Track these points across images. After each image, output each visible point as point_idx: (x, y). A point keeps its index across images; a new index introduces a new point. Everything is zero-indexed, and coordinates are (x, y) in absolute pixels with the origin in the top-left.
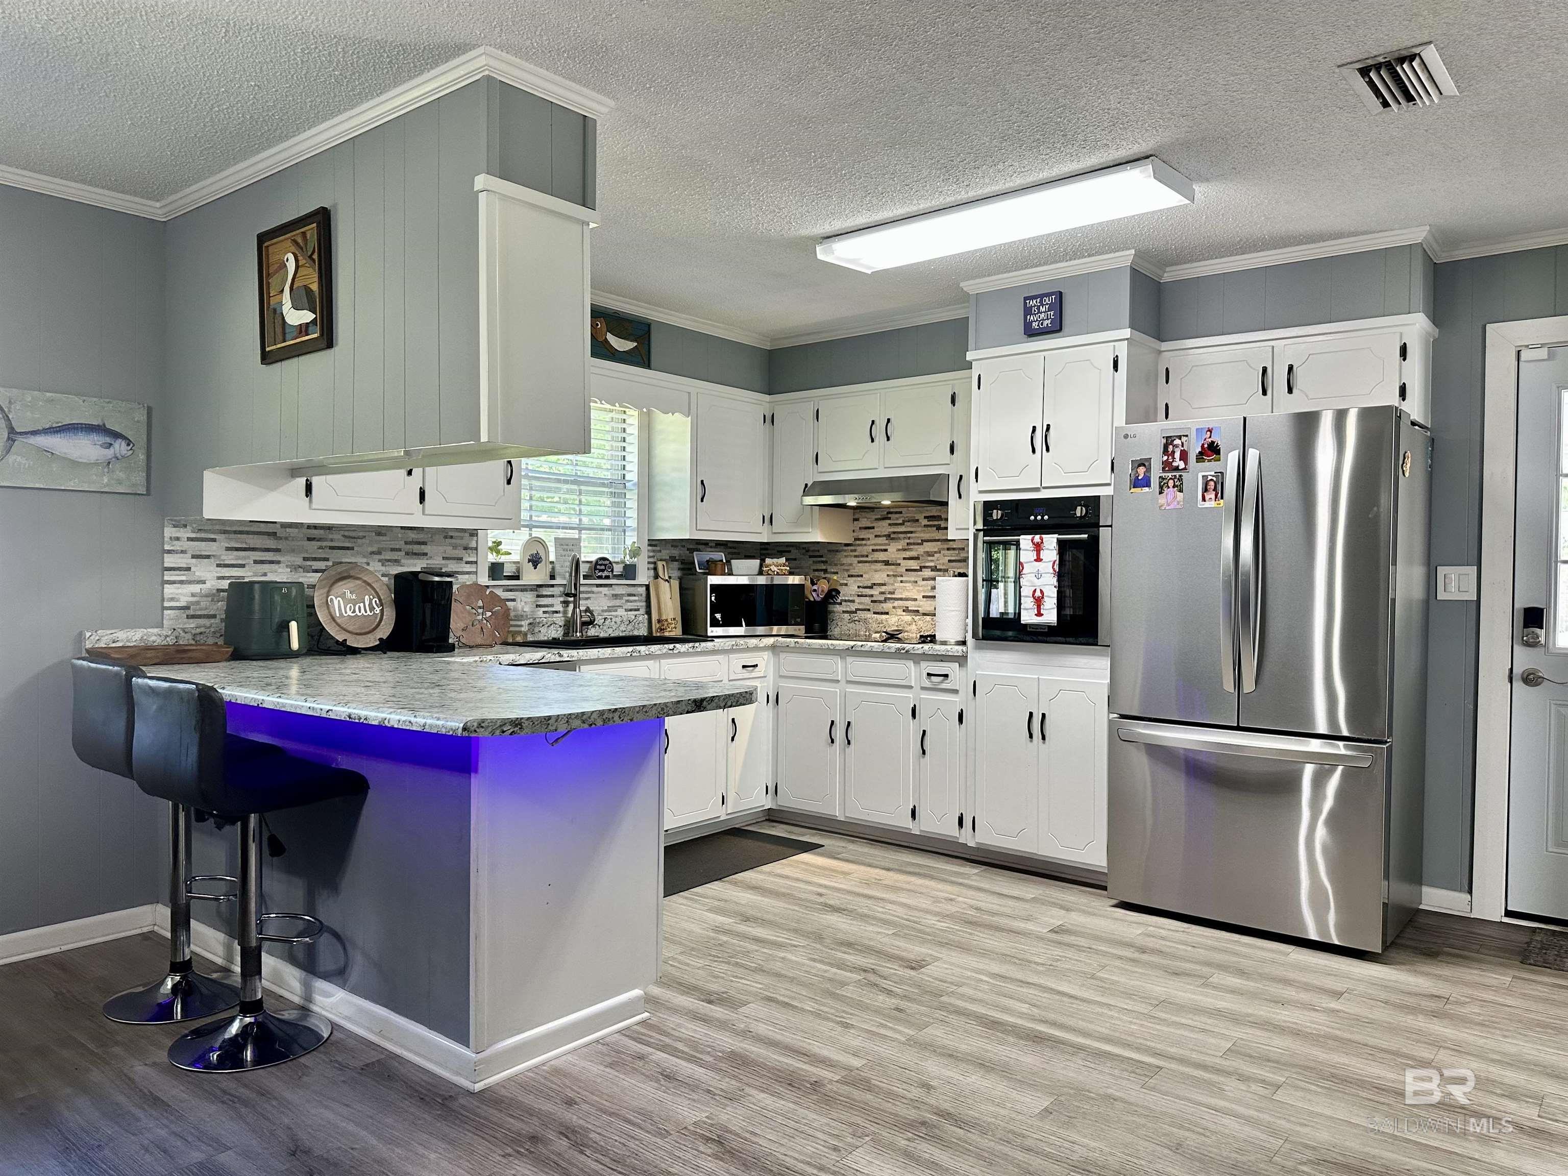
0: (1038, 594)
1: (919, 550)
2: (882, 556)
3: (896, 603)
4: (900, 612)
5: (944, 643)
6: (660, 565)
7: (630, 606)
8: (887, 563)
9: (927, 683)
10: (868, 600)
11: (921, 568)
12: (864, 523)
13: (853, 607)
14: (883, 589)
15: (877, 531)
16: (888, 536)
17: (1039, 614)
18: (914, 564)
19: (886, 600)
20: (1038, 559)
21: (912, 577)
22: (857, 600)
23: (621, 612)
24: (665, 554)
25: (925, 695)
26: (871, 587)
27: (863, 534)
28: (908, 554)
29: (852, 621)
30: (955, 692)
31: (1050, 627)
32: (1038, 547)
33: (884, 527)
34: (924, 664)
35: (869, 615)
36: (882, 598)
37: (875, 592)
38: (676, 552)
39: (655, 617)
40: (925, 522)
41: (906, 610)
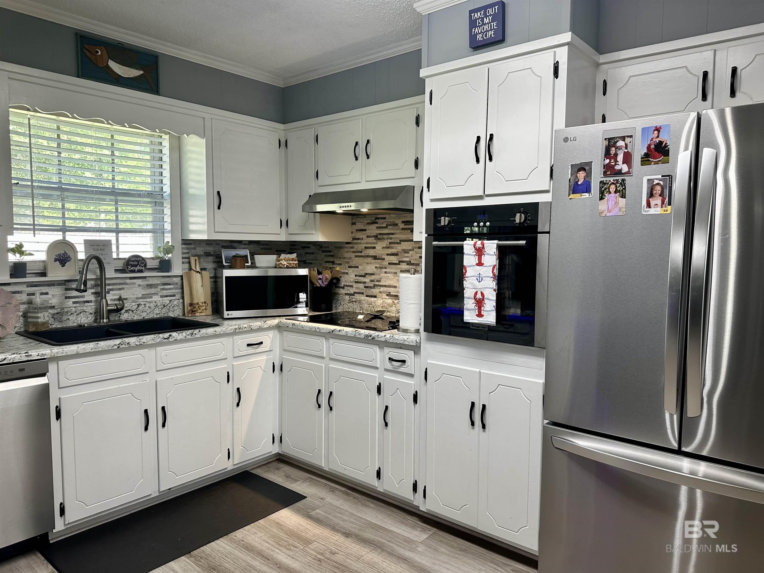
0: (479, 296)
1: (398, 248)
2: (371, 252)
3: (382, 289)
4: (384, 296)
5: (405, 331)
6: (193, 260)
7: (165, 293)
8: (375, 258)
9: (388, 365)
10: (362, 286)
11: (400, 262)
12: (359, 226)
13: (352, 291)
14: (373, 277)
15: (368, 233)
16: (376, 237)
17: (480, 315)
18: (394, 259)
19: (375, 286)
20: (480, 264)
21: (393, 269)
22: (355, 285)
23: (156, 298)
24: (200, 250)
25: (389, 376)
26: (364, 276)
27: (359, 235)
28: (390, 251)
29: (351, 301)
30: (411, 376)
31: (489, 328)
32: (480, 252)
33: (373, 230)
34: (387, 350)
35: (363, 298)
36: (371, 285)
37: (367, 280)
38: (210, 249)
39: (187, 300)
40: (402, 226)
41: (389, 295)
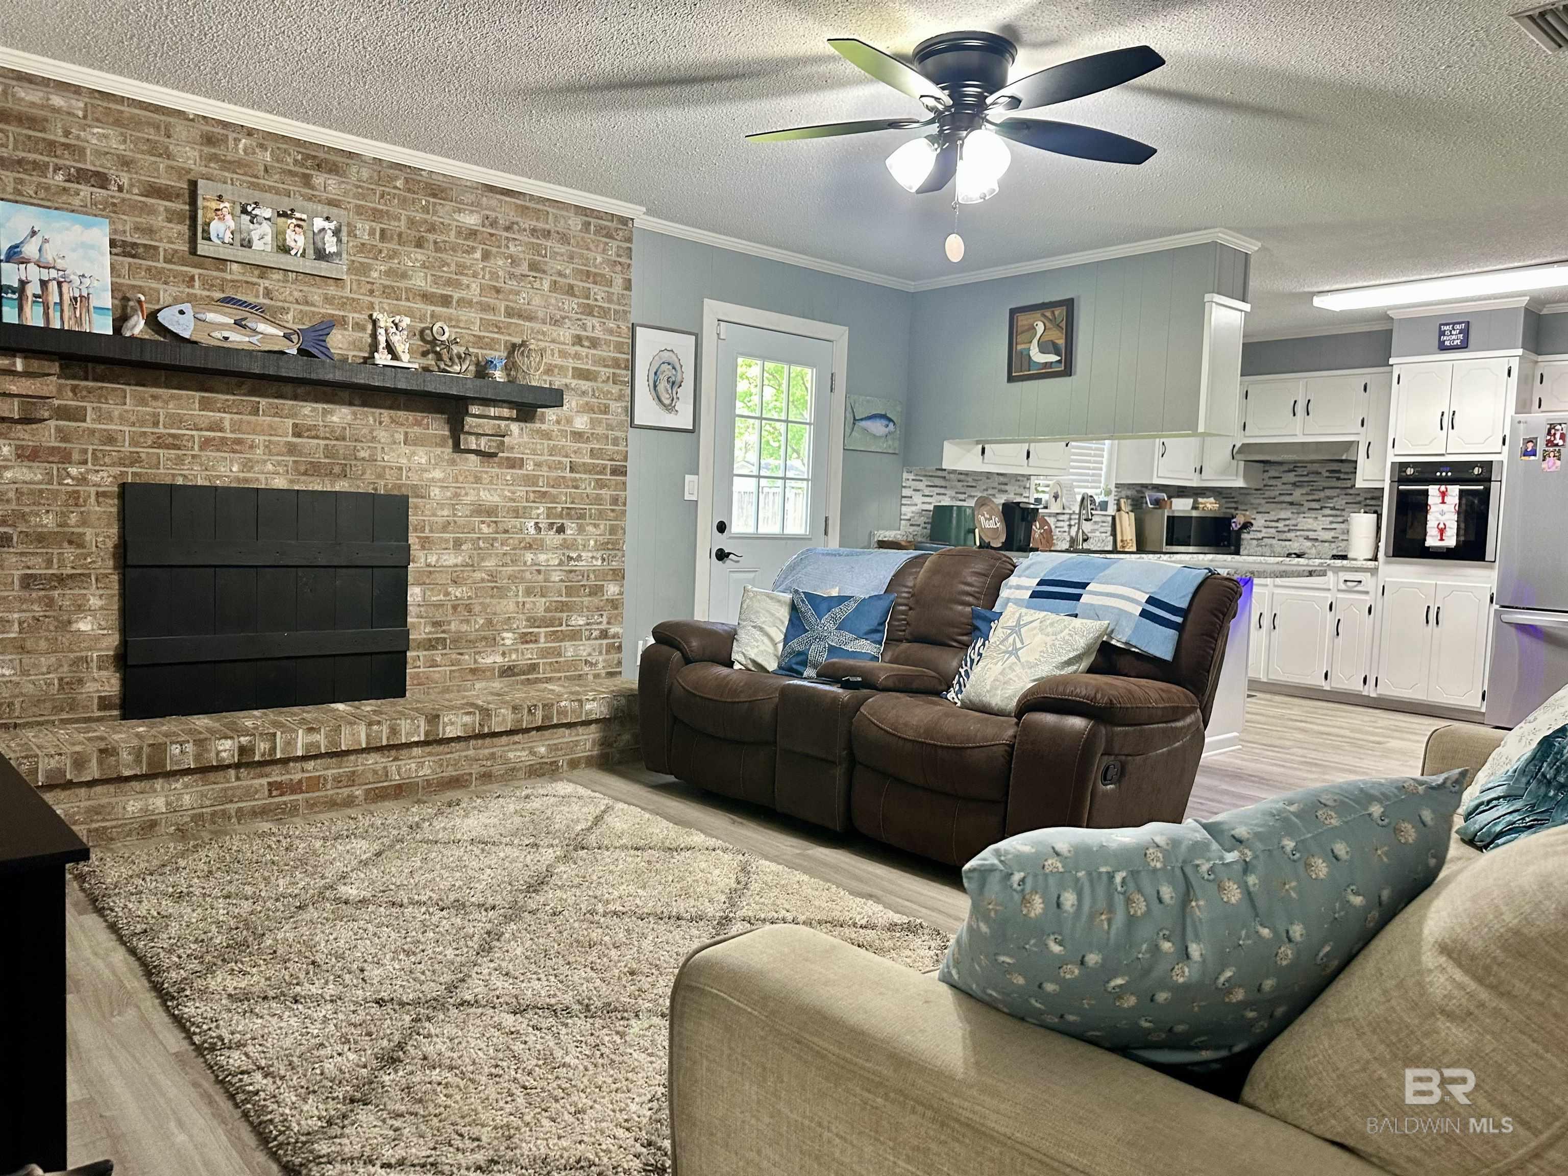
0: (1441, 526)
1: (1322, 495)
2: (1288, 499)
3: (1298, 533)
4: (1301, 539)
5: (1355, 560)
6: (1122, 501)
7: (1103, 530)
8: (1291, 504)
9: (1342, 586)
10: (1273, 530)
11: (1321, 508)
12: (1273, 473)
13: (1259, 535)
14: (1287, 522)
15: (1284, 480)
16: (1294, 484)
17: (1442, 539)
18: (1316, 505)
19: (1289, 531)
20: (1443, 502)
21: (1313, 514)
22: (1264, 530)
23: (1097, 534)
24: (1124, 494)
25: (1340, 595)
26: (1277, 521)
27: (1272, 482)
28: (1310, 498)
29: (1258, 546)
30: (1367, 593)
31: (1449, 549)
32: (1443, 494)
33: (1291, 477)
34: (1341, 574)
35: (1274, 542)
36: (1286, 529)
37: (1280, 525)
38: (1129, 493)
39: (1119, 538)
40: (1328, 474)
41: (1307, 538)
